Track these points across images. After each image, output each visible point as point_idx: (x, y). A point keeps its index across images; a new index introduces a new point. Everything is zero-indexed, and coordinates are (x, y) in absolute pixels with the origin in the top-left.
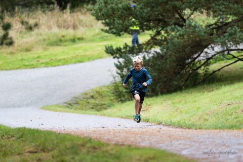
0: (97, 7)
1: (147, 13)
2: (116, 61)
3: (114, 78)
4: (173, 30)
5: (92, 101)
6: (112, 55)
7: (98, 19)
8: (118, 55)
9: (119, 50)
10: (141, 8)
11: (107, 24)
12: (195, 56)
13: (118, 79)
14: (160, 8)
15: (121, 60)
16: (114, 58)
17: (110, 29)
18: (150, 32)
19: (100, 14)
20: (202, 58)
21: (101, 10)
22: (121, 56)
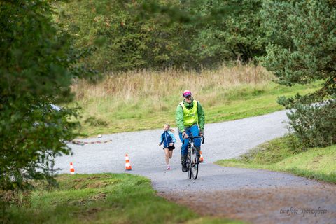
0: (267, 57)
1: (316, 63)
2: (289, 111)
6: (284, 105)
7: (268, 70)
8: (289, 106)
9: (291, 100)
10: (310, 58)
11: (277, 75)
14: (329, 57)
15: (294, 110)
16: (287, 108)
17: (281, 79)
18: (322, 81)
19: (270, 65)
21: (271, 60)
22: (293, 107)
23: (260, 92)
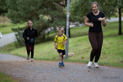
0: (8, 14)
2: (15, 33)
3: (15, 39)
4: (35, 22)
5: (7, 48)
7: (8, 18)
8: (16, 31)
9: (16, 29)
10: (24, 14)
11: (12, 20)
12: (44, 31)
13: (16, 40)
14: (30, 14)
15: (17, 33)
17: (13, 22)
19: (9, 16)
20: (46, 32)
22: (17, 31)
23: (5, 26)
